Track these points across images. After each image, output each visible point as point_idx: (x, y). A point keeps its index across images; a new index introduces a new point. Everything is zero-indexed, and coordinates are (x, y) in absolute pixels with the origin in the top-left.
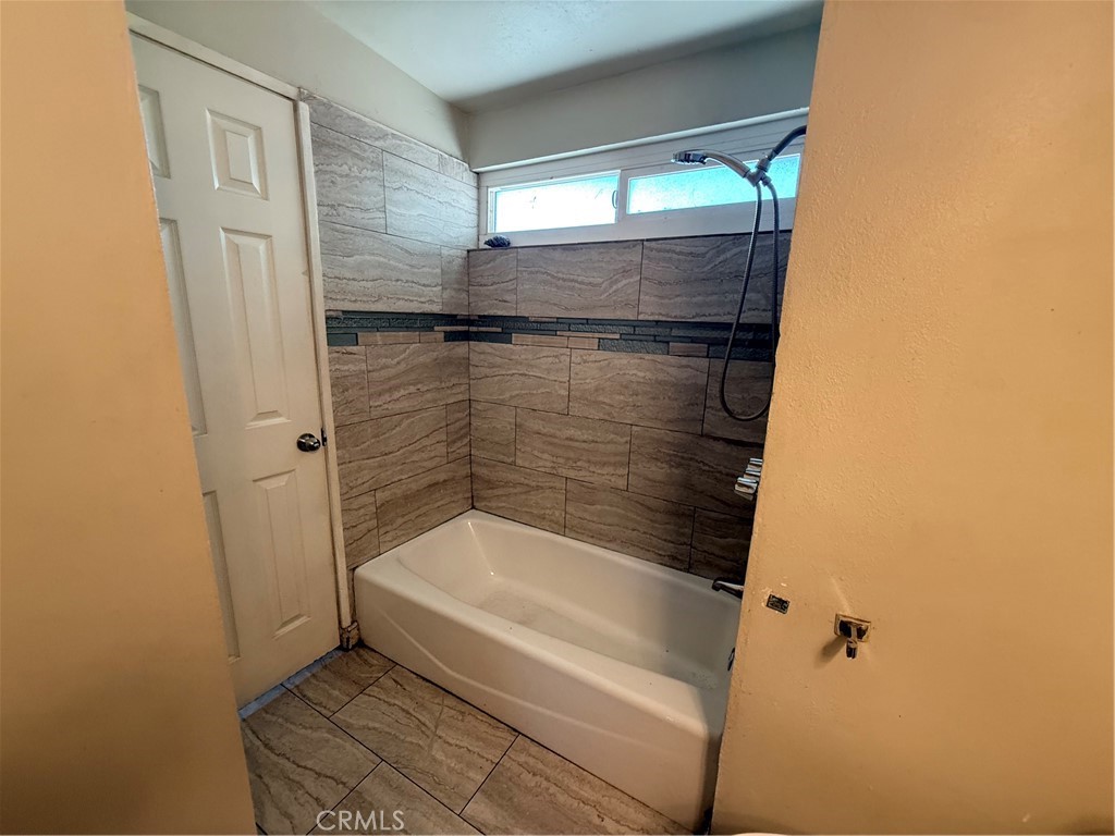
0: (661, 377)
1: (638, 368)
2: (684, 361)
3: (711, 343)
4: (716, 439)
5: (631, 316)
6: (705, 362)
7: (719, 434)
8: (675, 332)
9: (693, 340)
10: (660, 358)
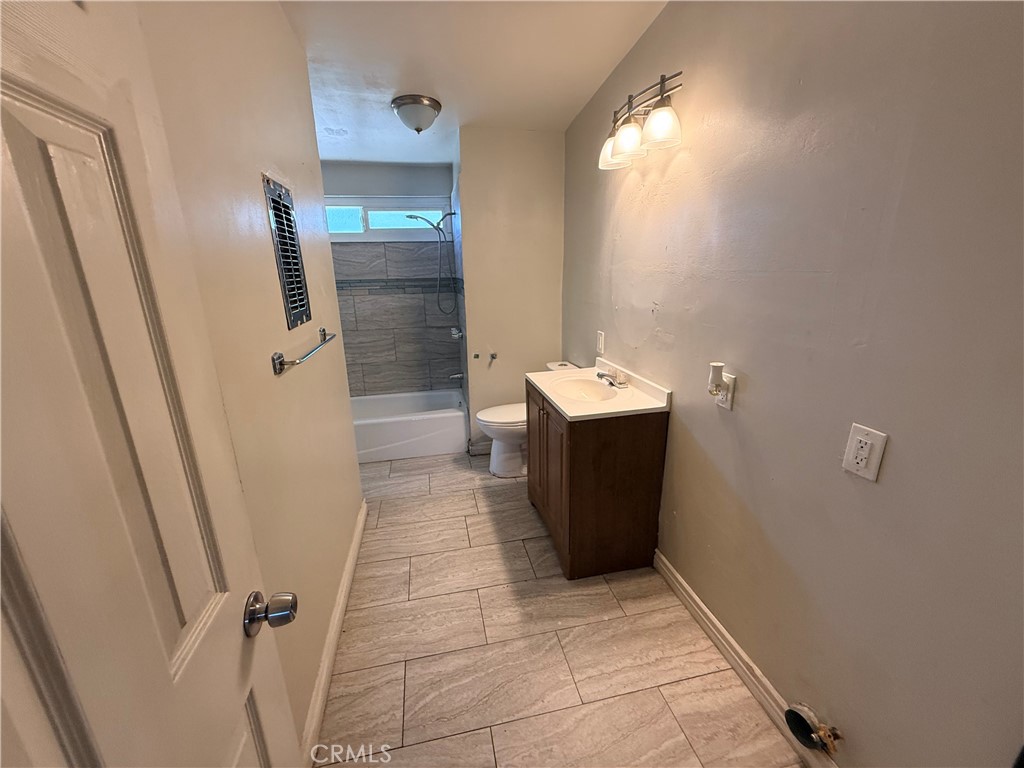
0: (405, 304)
1: (392, 301)
2: (413, 296)
3: (423, 287)
4: (433, 327)
5: (384, 277)
6: (421, 296)
7: (433, 325)
8: (406, 284)
9: (415, 286)
10: (401, 296)
